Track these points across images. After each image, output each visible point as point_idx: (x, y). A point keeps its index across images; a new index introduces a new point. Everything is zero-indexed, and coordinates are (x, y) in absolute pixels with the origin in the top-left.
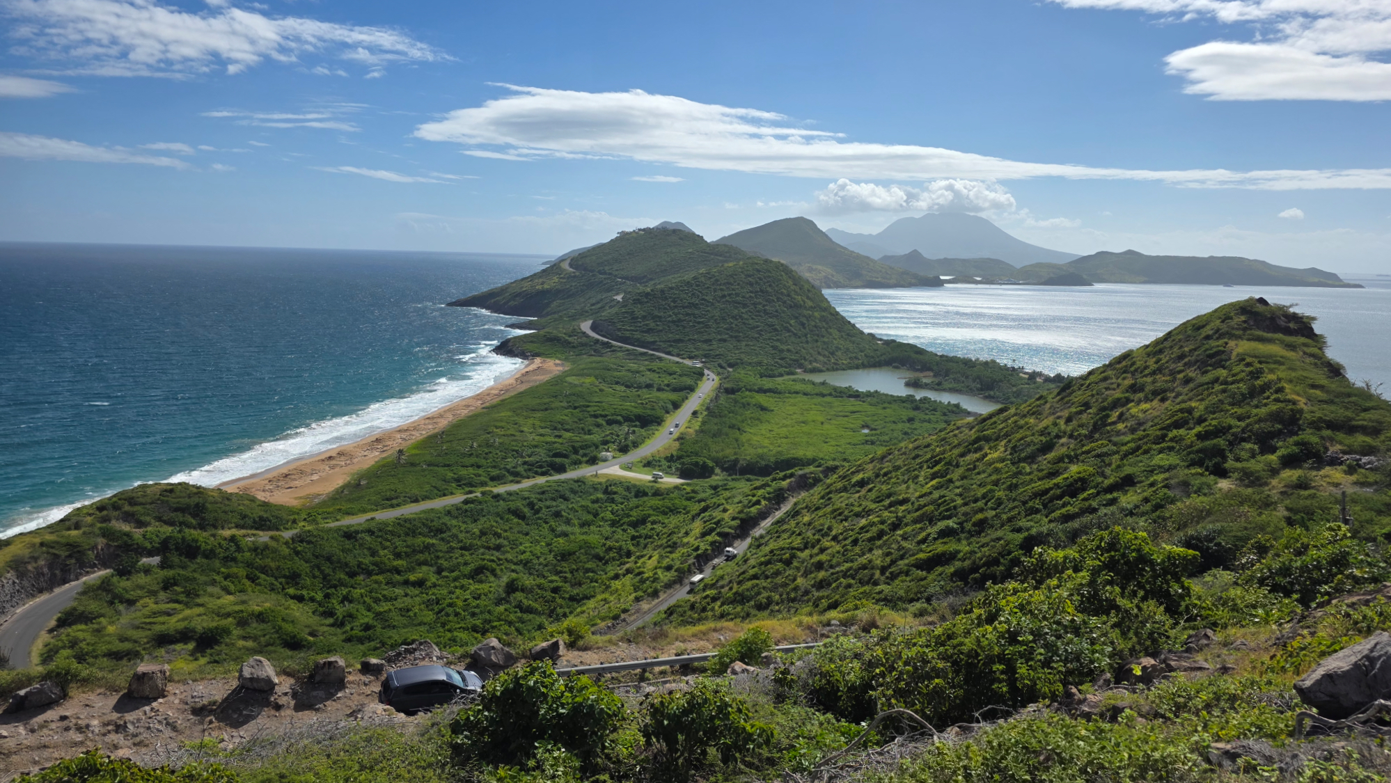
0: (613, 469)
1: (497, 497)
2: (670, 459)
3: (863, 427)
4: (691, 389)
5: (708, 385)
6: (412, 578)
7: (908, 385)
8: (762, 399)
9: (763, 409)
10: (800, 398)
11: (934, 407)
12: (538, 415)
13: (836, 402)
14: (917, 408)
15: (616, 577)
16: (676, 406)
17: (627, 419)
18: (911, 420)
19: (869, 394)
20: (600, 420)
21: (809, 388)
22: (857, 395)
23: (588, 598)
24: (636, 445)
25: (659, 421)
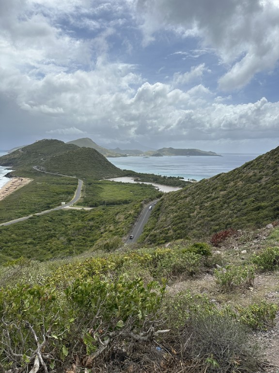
0: (68, 207)
1: (38, 216)
2: (83, 203)
3: (131, 191)
4: (77, 184)
5: (81, 183)
6: (28, 242)
7: (135, 181)
8: (99, 186)
9: (101, 188)
10: (109, 185)
11: (146, 186)
12: (34, 193)
13: (120, 186)
14: (141, 186)
15: (102, 233)
16: (76, 188)
17: (63, 193)
18: (142, 189)
19: (126, 183)
20: (55, 193)
21: (110, 183)
22: (124, 183)
23: (96, 240)
24: (70, 200)
25: (73, 193)
